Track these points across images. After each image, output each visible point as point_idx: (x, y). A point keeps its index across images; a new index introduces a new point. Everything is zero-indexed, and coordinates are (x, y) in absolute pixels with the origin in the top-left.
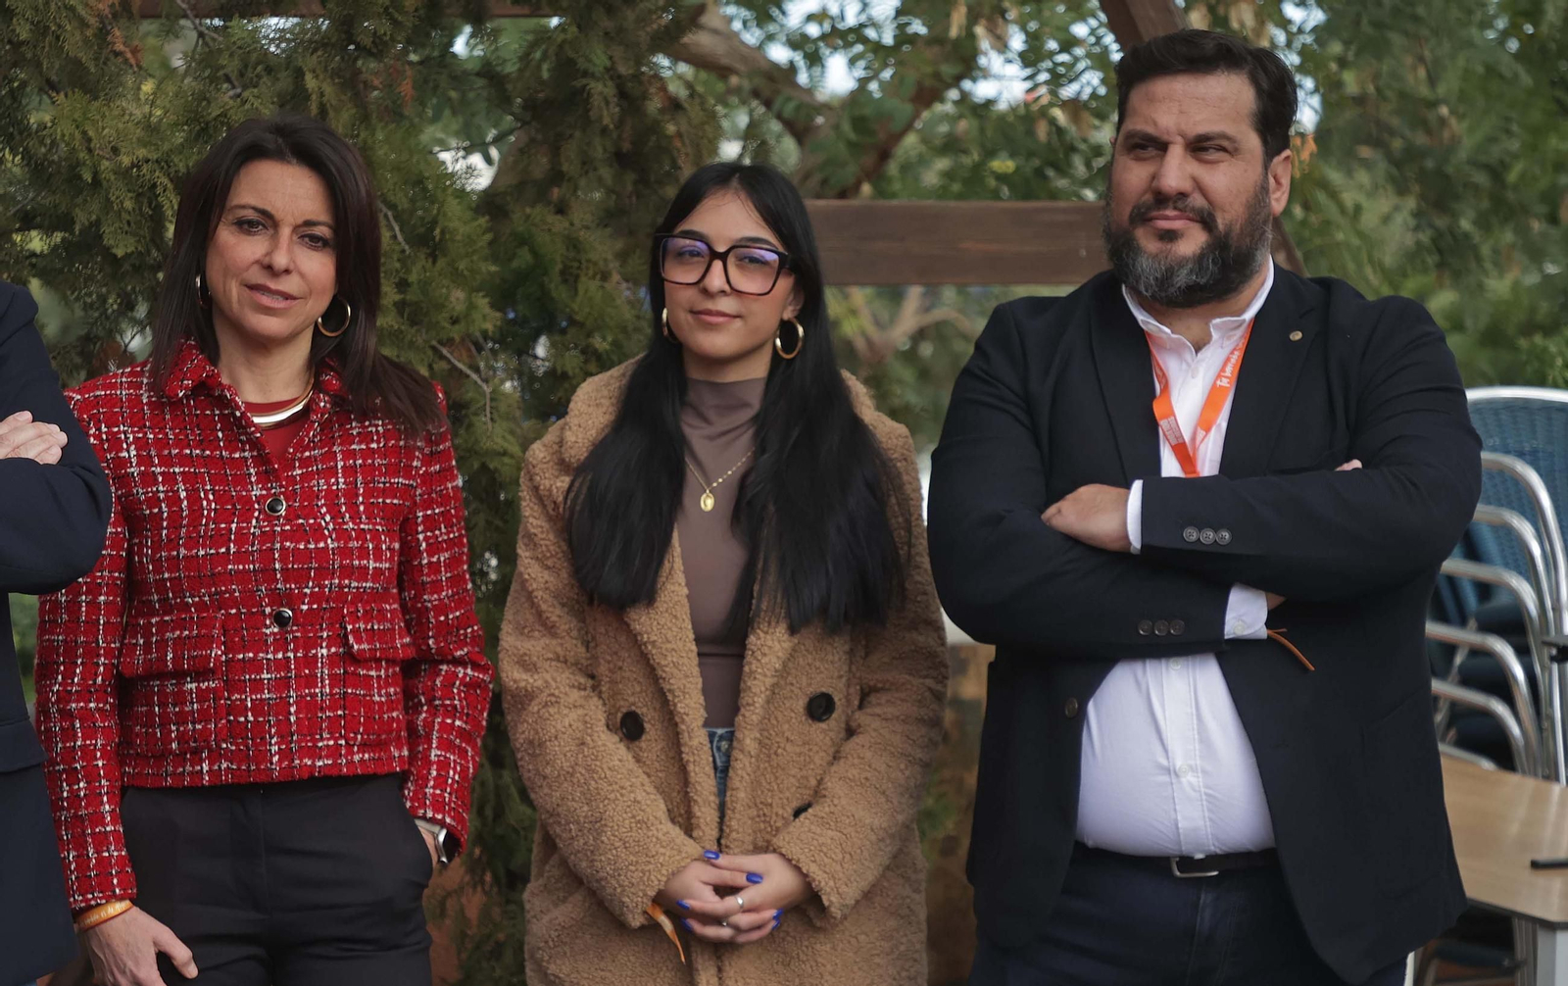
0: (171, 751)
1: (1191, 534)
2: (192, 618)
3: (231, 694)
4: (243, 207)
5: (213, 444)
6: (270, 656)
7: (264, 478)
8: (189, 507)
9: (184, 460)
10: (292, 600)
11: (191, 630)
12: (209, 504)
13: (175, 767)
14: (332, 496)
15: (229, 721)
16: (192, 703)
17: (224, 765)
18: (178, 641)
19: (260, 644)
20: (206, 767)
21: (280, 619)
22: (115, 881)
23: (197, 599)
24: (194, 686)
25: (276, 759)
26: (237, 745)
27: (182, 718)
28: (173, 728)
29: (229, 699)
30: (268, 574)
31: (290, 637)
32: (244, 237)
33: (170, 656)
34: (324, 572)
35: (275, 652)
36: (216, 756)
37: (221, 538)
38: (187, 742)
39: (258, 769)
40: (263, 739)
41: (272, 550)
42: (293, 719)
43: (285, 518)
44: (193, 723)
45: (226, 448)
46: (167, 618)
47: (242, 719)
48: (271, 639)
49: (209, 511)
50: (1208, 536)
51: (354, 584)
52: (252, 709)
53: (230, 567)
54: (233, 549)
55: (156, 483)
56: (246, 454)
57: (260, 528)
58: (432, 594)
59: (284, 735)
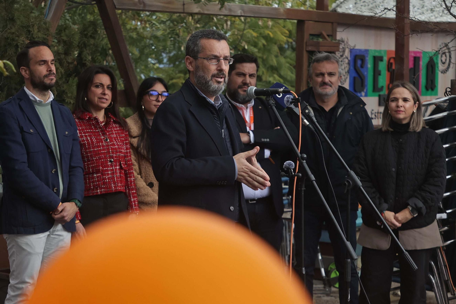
0: (91, 188)
1: (263, 140)
2: (95, 162)
3: (103, 176)
4: (97, 83)
5: (92, 129)
6: (110, 168)
7: (103, 135)
8: (91, 141)
9: (88, 132)
10: (112, 157)
11: (95, 164)
12: (94, 140)
13: (92, 191)
14: (114, 138)
15: (103, 181)
16: (95, 179)
17: (103, 190)
18: (92, 167)
19: (108, 166)
20: (99, 191)
21: (111, 161)
22: (79, 216)
23: (96, 158)
24: (96, 175)
25: (113, 188)
26: (105, 186)
27: (93, 182)
28: (92, 184)
29: (103, 177)
30: (109, 152)
31: (113, 165)
32: (97, 89)
33: (91, 170)
34: (117, 152)
35: (111, 168)
36: (101, 188)
37: (99, 147)
38: (95, 186)
39: (110, 190)
40: (110, 184)
41: (109, 148)
42: (116, 180)
43: (110, 142)
44: (96, 182)
45: (95, 129)
46: (89, 163)
47: (106, 181)
48: (109, 165)
49: (95, 141)
50: (265, 140)
51: (121, 154)
52: (108, 179)
53: (102, 151)
54: (102, 148)
55: (83, 137)
56: (99, 130)
57: (106, 144)
58: (127, 158)
59: (114, 183)
